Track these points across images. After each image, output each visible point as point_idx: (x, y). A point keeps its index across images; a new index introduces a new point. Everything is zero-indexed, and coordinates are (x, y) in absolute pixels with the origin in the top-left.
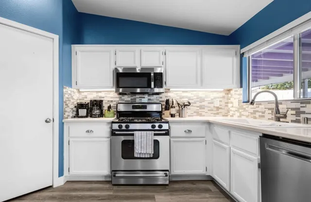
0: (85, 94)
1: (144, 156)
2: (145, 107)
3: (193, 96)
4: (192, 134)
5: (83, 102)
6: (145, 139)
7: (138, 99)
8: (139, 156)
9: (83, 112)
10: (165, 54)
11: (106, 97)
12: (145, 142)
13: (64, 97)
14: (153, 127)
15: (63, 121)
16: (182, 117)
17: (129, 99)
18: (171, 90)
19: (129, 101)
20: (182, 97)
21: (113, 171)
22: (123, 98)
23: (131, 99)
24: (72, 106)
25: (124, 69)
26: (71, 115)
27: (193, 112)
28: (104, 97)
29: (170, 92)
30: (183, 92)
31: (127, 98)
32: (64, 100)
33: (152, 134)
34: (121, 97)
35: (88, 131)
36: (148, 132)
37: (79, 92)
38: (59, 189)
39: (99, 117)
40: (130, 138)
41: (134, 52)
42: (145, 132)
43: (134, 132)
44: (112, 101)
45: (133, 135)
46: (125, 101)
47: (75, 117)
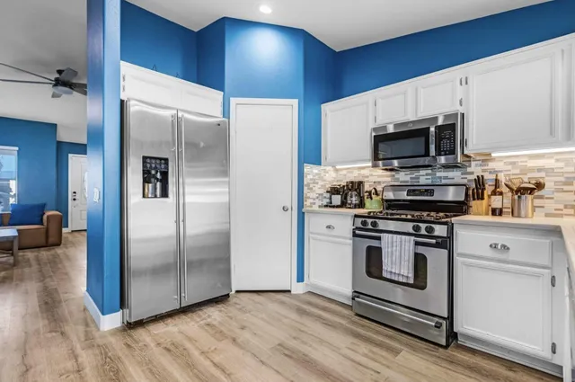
0: (344, 172)
1: (396, 279)
2: (431, 193)
3: (561, 164)
4: (511, 256)
5: (336, 184)
6: (398, 248)
7: (424, 177)
8: (388, 277)
9: (337, 199)
10: (467, 83)
11: (372, 175)
12: (398, 254)
13: (305, 179)
14: (417, 229)
15: (304, 210)
16: (519, 216)
17: (407, 178)
18: (493, 155)
19: (407, 182)
20: (525, 171)
21: (355, 292)
22: (397, 176)
23: (411, 178)
24: (322, 191)
25: (396, 126)
26: (319, 203)
27: (561, 207)
28: (368, 177)
29: (493, 160)
30: (531, 157)
31: (404, 177)
32: (305, 183)
33: (410, 241)
34: (394, 176)
35: (329, 227)
36: (404, 237)
37: (337, 170)
38: (297, 297)
39: (355, 208)
40: (374, 243)
41: (405, 93)
42: (399, 236)
43: (382, 235)
44: (379, 182)
45: (379, 239)
46: (401, 182)
47: (326, 206)
